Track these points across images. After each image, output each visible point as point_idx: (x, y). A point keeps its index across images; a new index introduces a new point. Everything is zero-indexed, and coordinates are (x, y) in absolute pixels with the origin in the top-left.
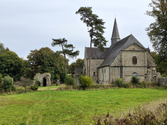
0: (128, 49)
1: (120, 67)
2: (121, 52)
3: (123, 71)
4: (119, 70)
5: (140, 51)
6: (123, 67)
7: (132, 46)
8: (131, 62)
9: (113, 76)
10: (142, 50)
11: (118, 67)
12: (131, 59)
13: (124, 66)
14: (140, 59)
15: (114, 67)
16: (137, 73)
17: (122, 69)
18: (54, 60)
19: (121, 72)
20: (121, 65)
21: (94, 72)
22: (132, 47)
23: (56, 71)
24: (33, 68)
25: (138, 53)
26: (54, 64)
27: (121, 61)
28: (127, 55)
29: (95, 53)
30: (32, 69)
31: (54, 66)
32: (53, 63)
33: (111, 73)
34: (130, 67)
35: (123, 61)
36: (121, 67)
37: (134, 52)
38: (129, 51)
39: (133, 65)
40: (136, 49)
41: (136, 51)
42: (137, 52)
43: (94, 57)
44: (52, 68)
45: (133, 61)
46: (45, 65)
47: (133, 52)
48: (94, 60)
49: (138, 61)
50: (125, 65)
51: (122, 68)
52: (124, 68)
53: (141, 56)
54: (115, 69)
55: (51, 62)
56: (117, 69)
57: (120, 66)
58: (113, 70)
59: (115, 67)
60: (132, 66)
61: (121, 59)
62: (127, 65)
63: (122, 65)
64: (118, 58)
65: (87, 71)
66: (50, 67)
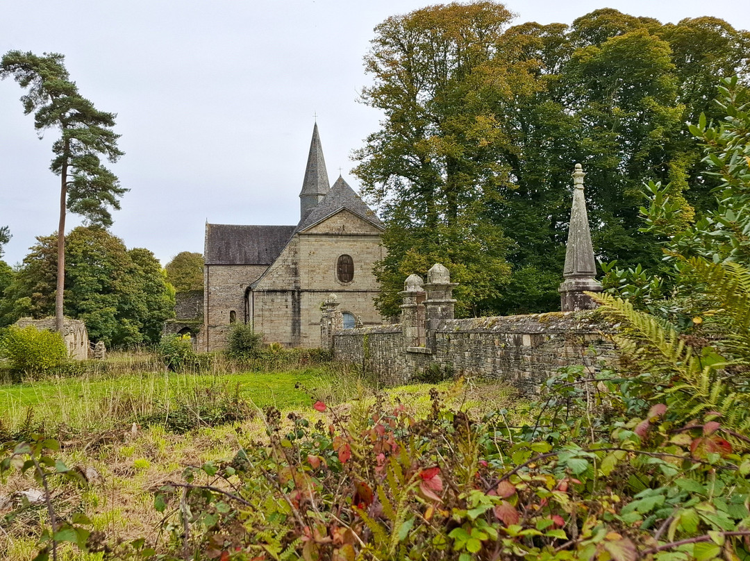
0: (321, 229)
1: (293, 292)
2: (297, 240)
3: (303, 306)
4: (290, 304)
5: (364, 235)
6: (303, 291)
7: (336, 217)
8: (334, 273)
9: (267, 325)
10: (371, 230)
11: (283, 291)
12: (333, 263)
13: (307, 291)
14: (366, 264)
15: (269, 291)
16: (354, 313)
17: (299, 299)
18: (116, 270)
19: (297, 310)
20: (296, 287)
21: (232, 312)
22: (336, 223)
23: (126, 307)
24: (39, 298)
25: (359, 244)
26: (117, 283)
27: (296, 273)
28: (316, 249)
29: (239, 245)
30: (33, 303)
31: (115, 291)
32: (110, 281)
33: (259, 316)
34: (327, 291)
35: (302, 272)
36: (296, 293)
37: (344, 239)
38: (327, 235)
39: (337, 286)
40: (352, 227)
41: (350, 235)
42: (355, 238)
43: (235, 258)
44: (109, 297)
45: (339, 272)
46: (81, 288)
47: (339, 238)
48: (233, 268)
49: (357, 272)
50: (309, 284)
51: (299, 295)
52: (305, 298)
53: (370, 253)
54: (273, 301)
55: (104, 277)
56: (279, 298)
57: (291, 288)
58: (265, 303)
59: (275, 291)
60: (336, 289)
61: (296, 264)
62: (315, 286)
63: (298, 285)
64: (284, 261)
65: (205, 308)
66: (101, 293)
